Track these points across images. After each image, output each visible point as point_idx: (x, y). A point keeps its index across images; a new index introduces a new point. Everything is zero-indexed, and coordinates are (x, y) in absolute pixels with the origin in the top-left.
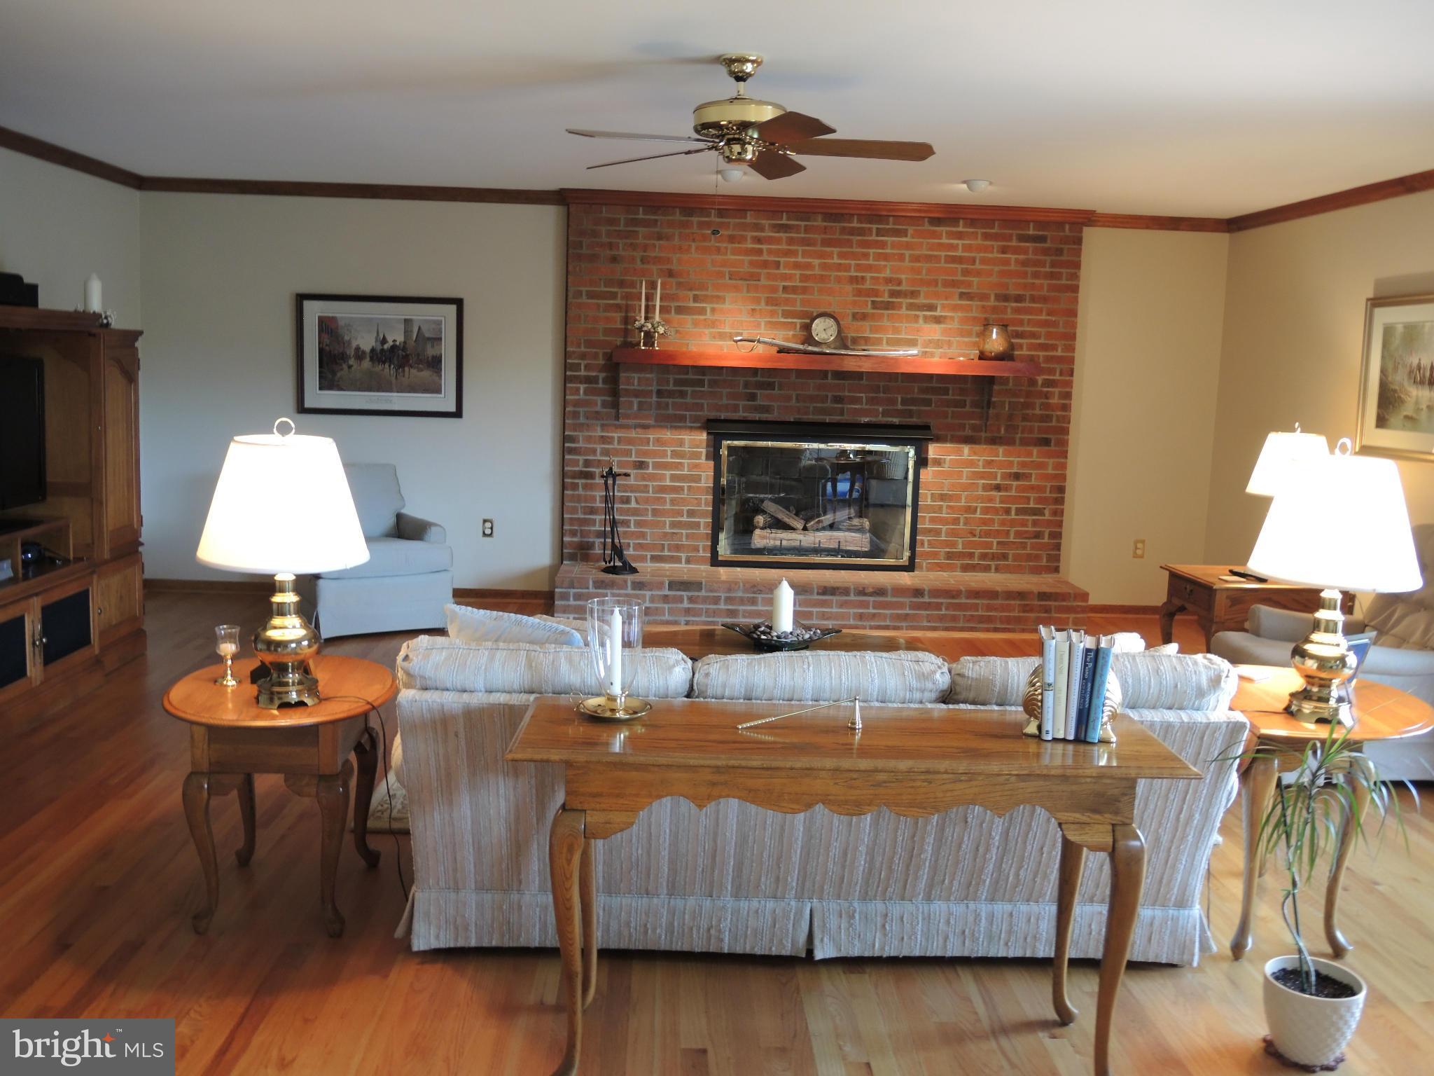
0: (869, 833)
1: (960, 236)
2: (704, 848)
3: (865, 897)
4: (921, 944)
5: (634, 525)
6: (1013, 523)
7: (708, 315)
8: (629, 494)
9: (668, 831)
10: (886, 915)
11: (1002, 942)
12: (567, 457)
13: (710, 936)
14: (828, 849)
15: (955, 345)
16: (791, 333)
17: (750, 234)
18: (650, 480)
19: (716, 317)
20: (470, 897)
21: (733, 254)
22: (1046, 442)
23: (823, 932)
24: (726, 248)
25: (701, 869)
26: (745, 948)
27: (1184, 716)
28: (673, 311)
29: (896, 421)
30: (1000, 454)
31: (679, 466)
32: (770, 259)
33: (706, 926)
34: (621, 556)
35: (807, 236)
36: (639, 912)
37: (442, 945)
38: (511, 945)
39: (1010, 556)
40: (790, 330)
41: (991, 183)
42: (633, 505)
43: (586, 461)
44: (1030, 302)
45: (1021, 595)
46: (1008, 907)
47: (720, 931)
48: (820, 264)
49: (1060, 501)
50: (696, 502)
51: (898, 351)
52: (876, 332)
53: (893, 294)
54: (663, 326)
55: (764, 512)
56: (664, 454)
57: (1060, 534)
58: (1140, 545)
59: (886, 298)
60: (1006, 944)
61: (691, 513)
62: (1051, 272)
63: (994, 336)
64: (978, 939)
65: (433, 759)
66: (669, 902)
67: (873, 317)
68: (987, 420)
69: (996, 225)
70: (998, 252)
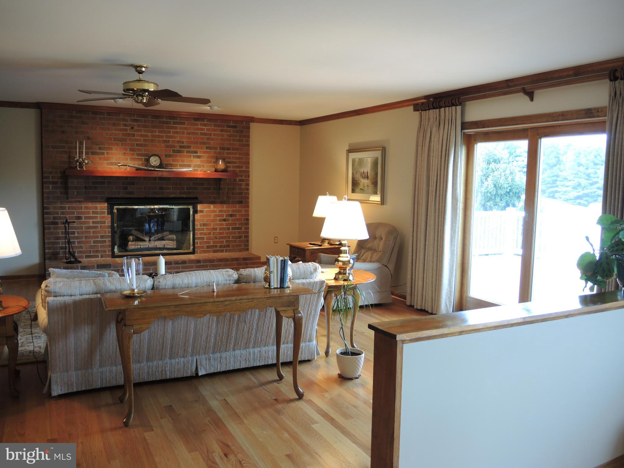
0: (215, 330)
1: (205, 125)
2: (160, 343)
3: (213, 353)
4: (233, 365)
5: (77, 244)
6: (231, 233)
7: (106, 155)
8: (74, 230)
9: (147, 338)
10: (221, 357)
11: (258, 361)
12: (45, 216)
13: (163, 373)
14: (201, 337)
15: (205, 166)
16: (141, 162)
17: (122, 123)
18: (83, 224)
19: (109, 156)
20: (73, 374)
21: (115, 130)
22: (241, 202)
23: (201, 366)
24: (112, 128)
25: (158, 350)
26: (175, 376)
27: (308, 280)
28: (90, 153)
29: (184, 196)
30: (225, 207)
31: (96, 218)
32: (130, 133)
33: (161, 370)
34: (74, 257)
35: (145, 124)
36: (137, 369)
37: (63, 393)
38: (89, 389)
39: (231, 246)
40: (140, 161)
41: (219, 107)
42: (76, 235)
43: (54, 217)
44: (232, 150)
45: (237, 259)
46: (259, 349)
47: (166, 371)
48: (151, 135)
49: (247, 224)
50: (104, 232)
51: (183, 169)
52: (175, 162)
53: (181, 147)
54: (87, 160)
55: (132, 235)
56: (89, 213)
57: (248, 236)
58: (276, 239)
59: (178, 149)
60: (259, 361)
61: (102, 237)
62: (240, 139)
63: (220, 163)
64: (250, 361)
65: (60, 322)
66: (147, 364)
67: (173, 156)
68: (219, 195)
69: (219, 121)
70: (220, 131)
